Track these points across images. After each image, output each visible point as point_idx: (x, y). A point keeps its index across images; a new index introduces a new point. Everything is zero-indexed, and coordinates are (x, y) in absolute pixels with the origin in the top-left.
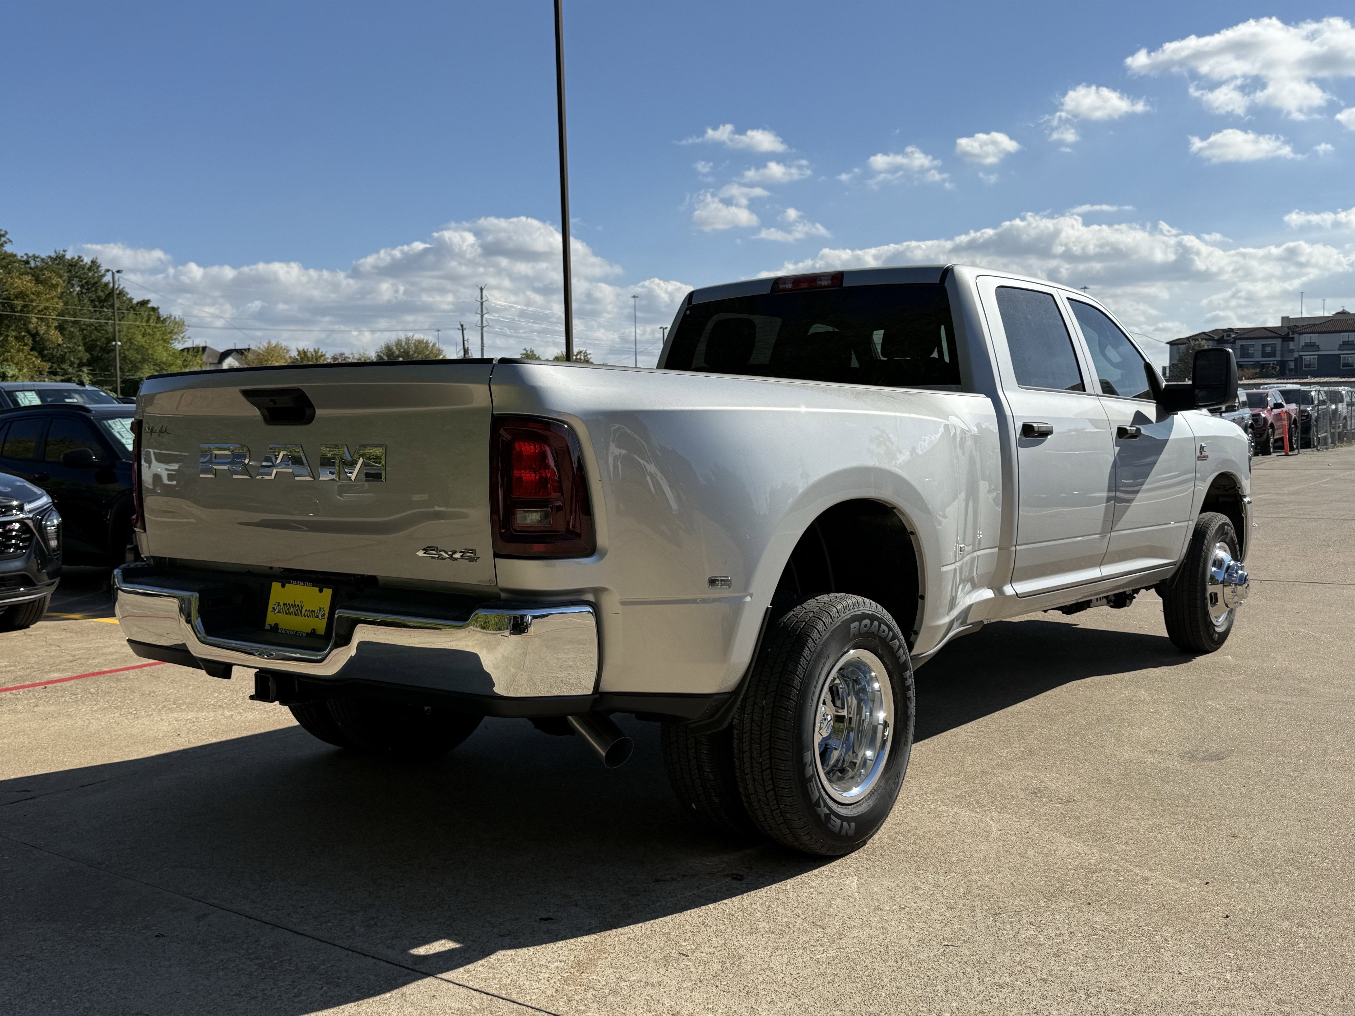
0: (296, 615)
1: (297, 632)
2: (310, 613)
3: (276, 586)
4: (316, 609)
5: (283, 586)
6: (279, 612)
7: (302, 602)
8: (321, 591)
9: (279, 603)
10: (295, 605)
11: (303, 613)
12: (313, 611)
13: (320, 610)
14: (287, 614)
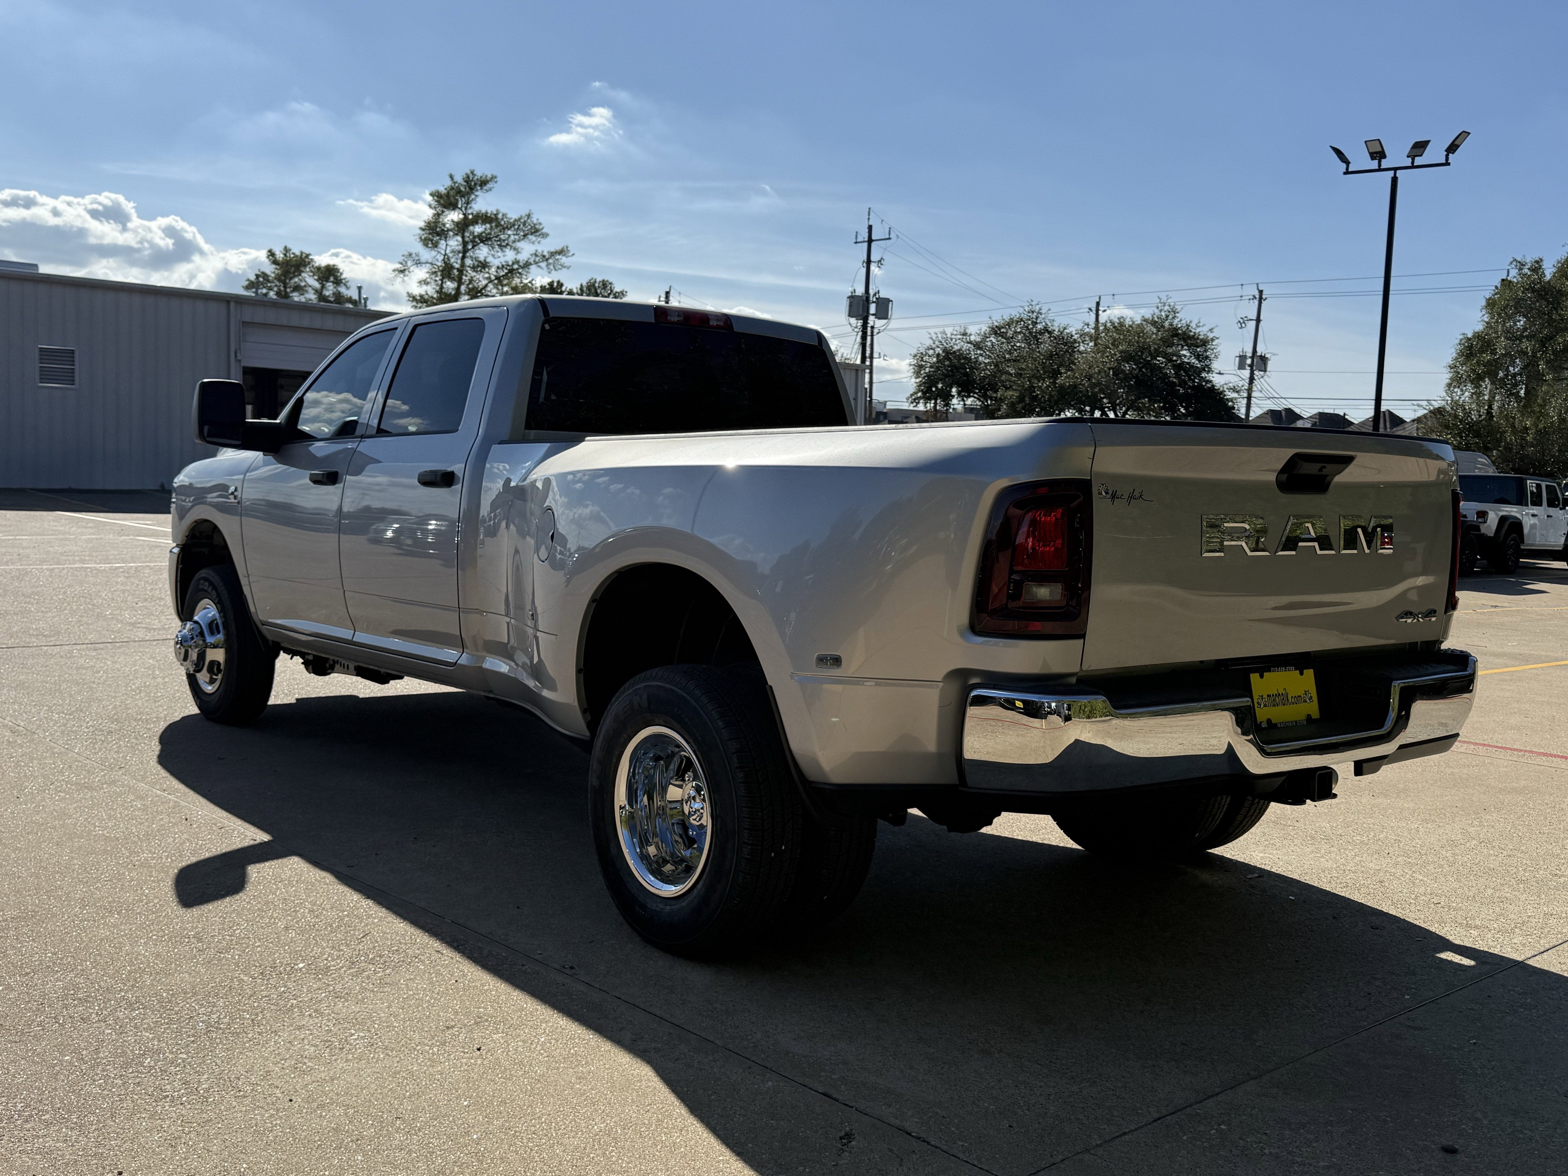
0: (1284, 705)
1: (1296, 722)
2: (1298, 700)
3: (1254, 677)
4: (1301, 693)
5: (1262, 676)
6: (1265, 706)
7: (1285, 689)
8: (1301, 674)
9: (1262, 696)
10: (1279, 694)
11: (1290, 701)
12: (1299, 696)
13: (1306, 694)
14: (1274, 706)
